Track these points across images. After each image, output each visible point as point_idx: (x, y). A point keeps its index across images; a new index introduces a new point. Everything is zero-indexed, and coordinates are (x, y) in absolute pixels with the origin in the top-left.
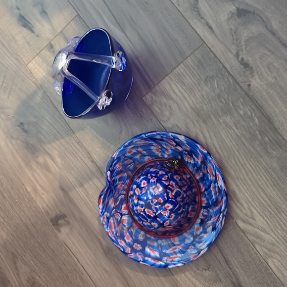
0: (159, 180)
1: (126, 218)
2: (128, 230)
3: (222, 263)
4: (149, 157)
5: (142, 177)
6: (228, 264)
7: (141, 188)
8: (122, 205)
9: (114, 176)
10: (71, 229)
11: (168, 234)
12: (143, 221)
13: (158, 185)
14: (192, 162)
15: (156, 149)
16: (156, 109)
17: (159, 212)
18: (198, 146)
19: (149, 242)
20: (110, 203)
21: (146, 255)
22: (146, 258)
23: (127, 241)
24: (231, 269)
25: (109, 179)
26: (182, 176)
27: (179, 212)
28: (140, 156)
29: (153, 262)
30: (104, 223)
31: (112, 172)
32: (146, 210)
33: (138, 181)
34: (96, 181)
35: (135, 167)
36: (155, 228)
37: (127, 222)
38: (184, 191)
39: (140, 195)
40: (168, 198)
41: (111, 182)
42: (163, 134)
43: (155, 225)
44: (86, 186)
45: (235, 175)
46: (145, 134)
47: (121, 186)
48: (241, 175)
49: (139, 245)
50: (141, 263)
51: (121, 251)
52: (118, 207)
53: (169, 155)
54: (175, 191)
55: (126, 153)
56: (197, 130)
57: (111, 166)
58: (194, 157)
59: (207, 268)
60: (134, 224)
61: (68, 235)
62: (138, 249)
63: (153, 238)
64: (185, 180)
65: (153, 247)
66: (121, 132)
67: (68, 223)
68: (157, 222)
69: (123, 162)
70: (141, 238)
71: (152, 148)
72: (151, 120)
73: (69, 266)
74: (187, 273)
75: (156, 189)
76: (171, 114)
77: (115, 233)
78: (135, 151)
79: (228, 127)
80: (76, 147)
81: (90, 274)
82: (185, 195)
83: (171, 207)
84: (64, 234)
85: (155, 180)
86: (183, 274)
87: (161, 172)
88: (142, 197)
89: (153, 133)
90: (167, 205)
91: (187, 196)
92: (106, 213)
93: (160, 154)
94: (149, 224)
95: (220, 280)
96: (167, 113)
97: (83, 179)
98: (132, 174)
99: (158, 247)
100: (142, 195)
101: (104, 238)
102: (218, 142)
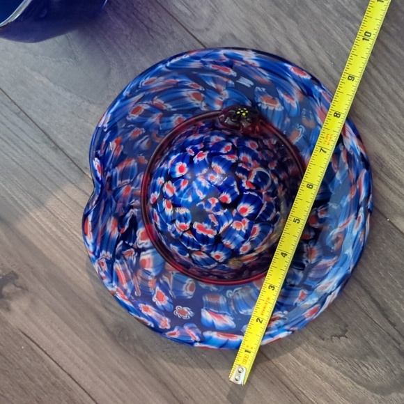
0: (215, 155)
1: (149, 256)
2: (158, 281)
3: (372, 316)
4: (181, 116)
5: (174, 157)
6: (386, 316)
7: (176, 181)
8: (136, 231)
9: (109, 170)
10: (33, 301)
11: (246, 273)
12: (191, 252)
13: (214, 165)
14: (278, 107)
15: (194, 95)
16: (179, 6)
17: (226, 224)
18: (289, 67)
19: (206, 299)
20: (109, 229)
21: (204, 327)
22: (207, 334)
23: (159, 304)
24: (394, 325)
25: (99, 175)
26: (261, 141)
27: (269, 219)
28: (161, 117)
29: (222, 338)
30: (103, 274)
31: (103, 160)
32: (195, 225)
33: (167, 166)
34: (69, 189)
35: (152, 144)
36: (219, 263)
37: (151, 264)
38: (272, 171)
39: (177, 194)
40: (242, 189)
41: (105, 181)
42: (206, 56)
43: (218, 257)
44: (51, 203)
45: (377, 120)
46: (164, 62)
47: (128, 190)
48: (390, 118)
49: (185, 309)
50: (197, 345)
51: (150, 327)
52: (128, 236)
53: (224, 103)
54: (254, 173)
55: (127, 114)
56: (278, 38)
57: (98, 147)
58: (282, 95)
59: (340, 333)
60: (168, 266)
61: (27, 314)
62: (185, 317)
63: (213, 288)
64: (269, 149)
65: (217, 307)
66: (109, 73)
67: (24, 289)
68: (224, 248)
69: (124, 134)
70: (187, 292)
71: (185, 93)
72: (172, 33)
73: (40, 379)
74: (299, 350)
75: (211, 175)
76: (213, 11)
77: (129, 291)
78: (148, 107)
79: (347, 17)
80: (13, 123)
81: (88, 387)
82: (276, 181)
83: (251, 209)
84: (19, 312)
85: (205, 157)
86: (289, 354)
87: (214, 139)
88: (182, 199)
89: (183, 57)
90: (241, 206)
91: (280, 181)
92: (104, 252)
93: (204, 104)
94: (205, 256)
95: (373, 353)
96: (205, 12)
97: (41, 190)
98: (148, 158)
99: (228, 305)
100: (181, 195)
101: (106, 308)
102: (329, 56)
